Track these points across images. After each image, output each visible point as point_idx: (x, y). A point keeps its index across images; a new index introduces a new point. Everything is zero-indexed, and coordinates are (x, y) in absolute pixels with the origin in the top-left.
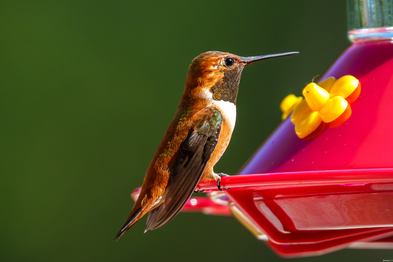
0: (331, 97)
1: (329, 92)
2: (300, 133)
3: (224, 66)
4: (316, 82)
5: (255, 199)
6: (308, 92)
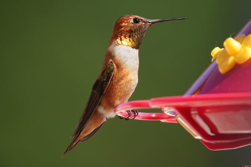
0: (242, 47)
1: (241, 43)
2: (222, 70)
3: (132, 23)
4: (233, 37)
5: (192, 112)
6: (227, 44)
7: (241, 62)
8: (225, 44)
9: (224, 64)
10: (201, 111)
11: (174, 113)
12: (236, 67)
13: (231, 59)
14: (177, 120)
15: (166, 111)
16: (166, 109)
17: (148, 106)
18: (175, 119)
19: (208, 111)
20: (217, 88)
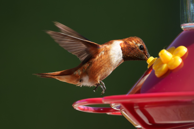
0: (173, 57)
1: (172, 54)
2: (157, 75)
4: (166, 49)
5: (135, 107)
6: (162, 54)
7: (172, 68)
8: (160, 54)
9: (159, 69)
10: (142, 106)
11: (120, 107)
12: (169, 72)
13: (165, 66)
14: (121, 113)
15: (113, 106)
16: (113, 105)
17: (101, 102)
18: (120, 112)
19: (146, 106)
20: (154, 88)
